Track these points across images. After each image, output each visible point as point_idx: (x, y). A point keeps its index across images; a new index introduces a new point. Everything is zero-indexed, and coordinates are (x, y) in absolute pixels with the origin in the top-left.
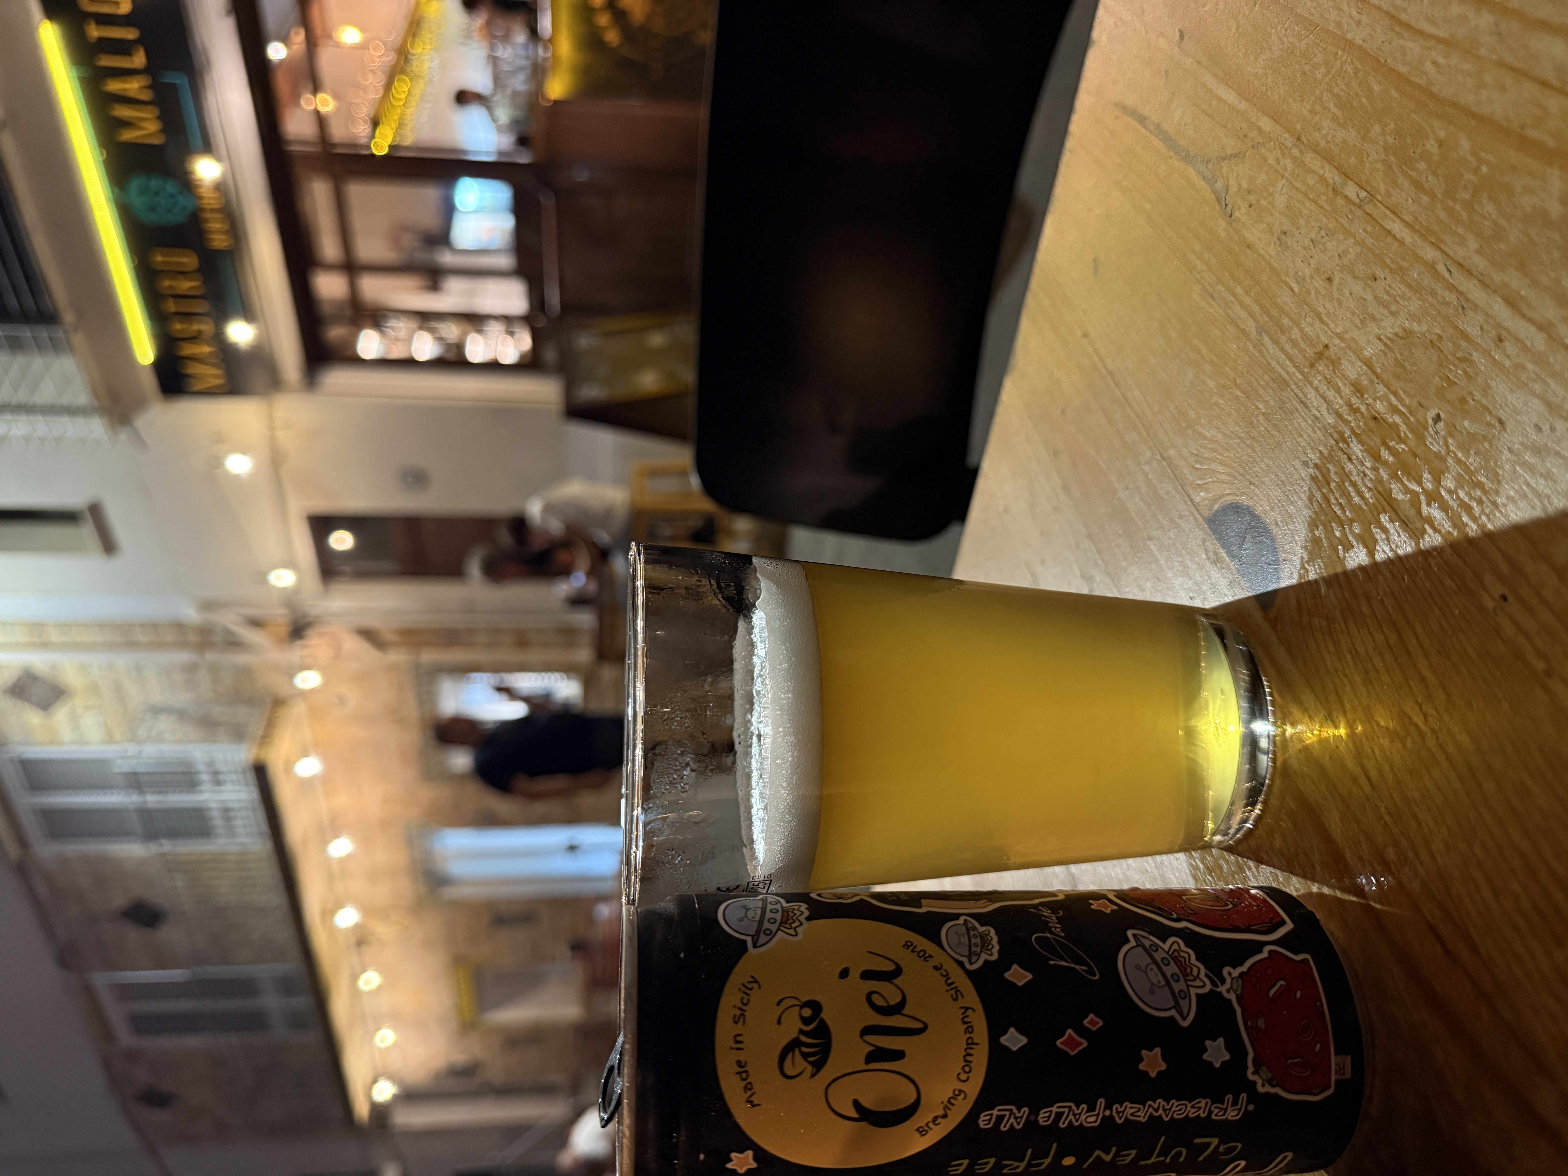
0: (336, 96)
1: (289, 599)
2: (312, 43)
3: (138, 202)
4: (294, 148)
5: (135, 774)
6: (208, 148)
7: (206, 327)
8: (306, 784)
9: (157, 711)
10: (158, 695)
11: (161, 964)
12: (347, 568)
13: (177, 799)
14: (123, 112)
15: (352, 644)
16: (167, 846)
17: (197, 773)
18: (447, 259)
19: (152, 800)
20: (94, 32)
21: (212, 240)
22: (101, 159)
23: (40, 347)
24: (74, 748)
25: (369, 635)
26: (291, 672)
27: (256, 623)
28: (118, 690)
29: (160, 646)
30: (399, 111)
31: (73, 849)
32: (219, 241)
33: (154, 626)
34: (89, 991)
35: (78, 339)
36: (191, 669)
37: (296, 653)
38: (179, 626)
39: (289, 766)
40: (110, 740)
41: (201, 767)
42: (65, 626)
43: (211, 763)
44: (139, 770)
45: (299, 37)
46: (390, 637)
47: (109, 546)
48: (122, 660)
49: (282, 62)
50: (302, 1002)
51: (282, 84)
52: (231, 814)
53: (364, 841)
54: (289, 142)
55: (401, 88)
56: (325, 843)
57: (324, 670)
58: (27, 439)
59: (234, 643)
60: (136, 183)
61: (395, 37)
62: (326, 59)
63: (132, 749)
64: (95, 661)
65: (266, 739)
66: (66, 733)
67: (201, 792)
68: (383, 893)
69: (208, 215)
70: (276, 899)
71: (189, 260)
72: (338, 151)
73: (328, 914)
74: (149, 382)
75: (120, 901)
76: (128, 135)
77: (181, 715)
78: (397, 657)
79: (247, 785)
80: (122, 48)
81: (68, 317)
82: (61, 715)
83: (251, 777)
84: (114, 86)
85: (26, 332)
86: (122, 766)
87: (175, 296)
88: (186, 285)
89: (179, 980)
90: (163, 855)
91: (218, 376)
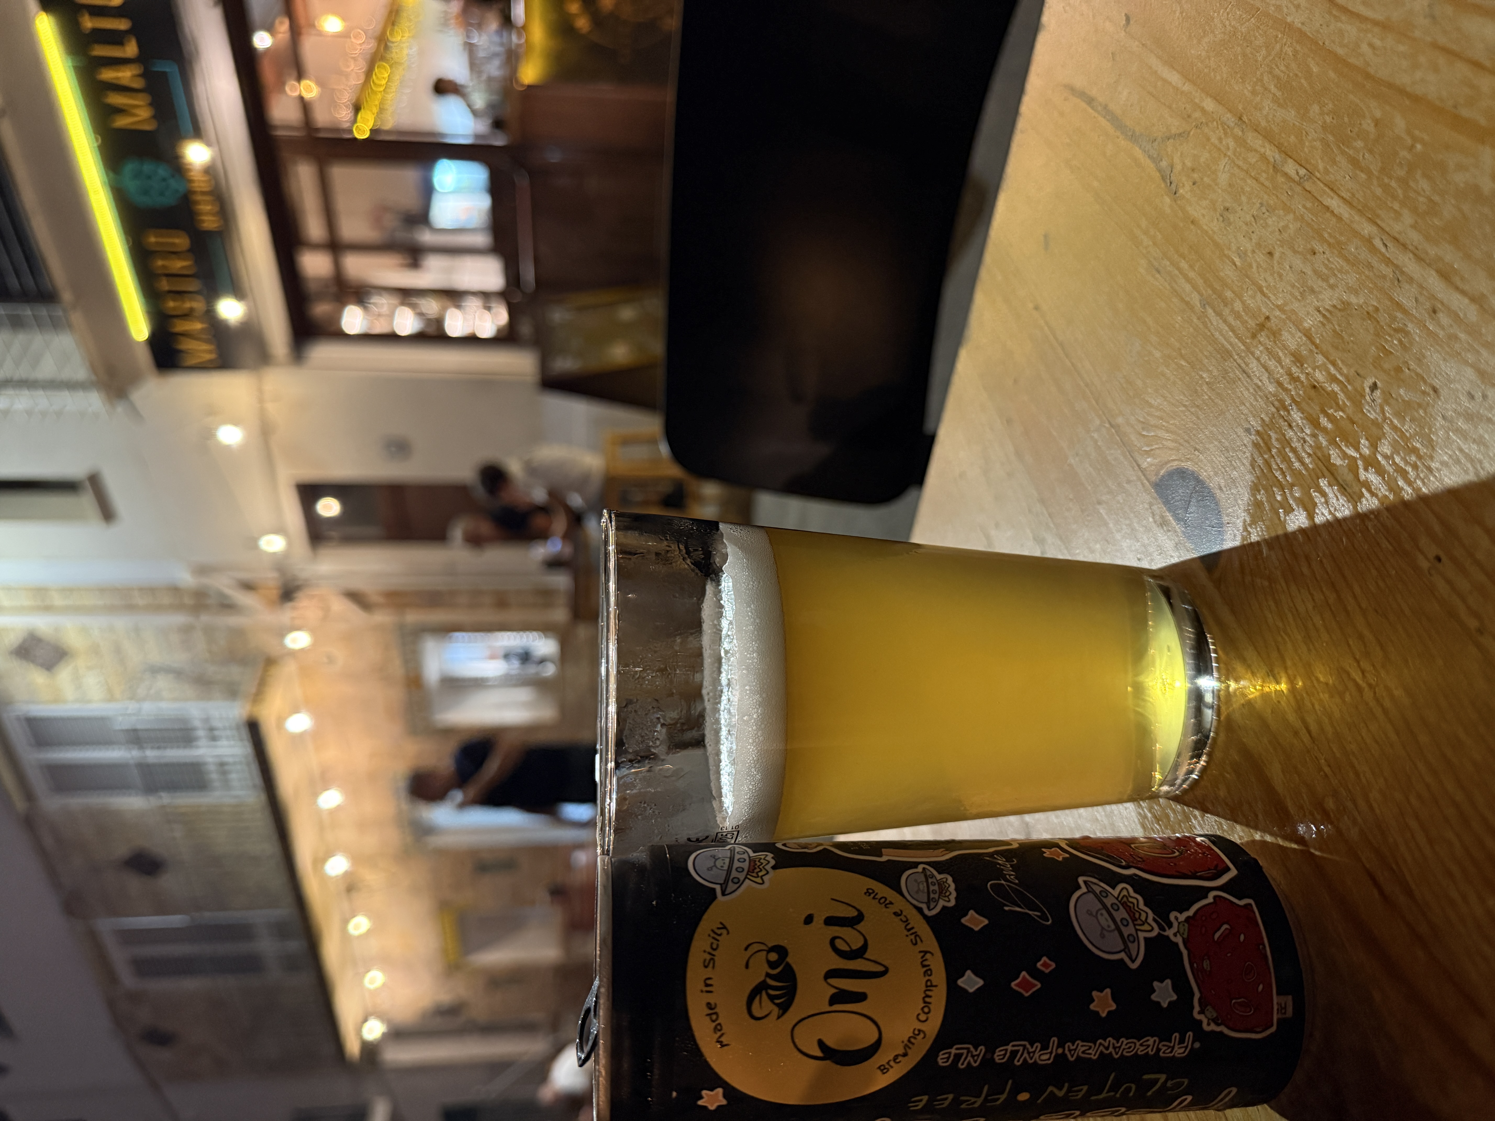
0: (320, 83)
1: (280, 563)
2: (295, 32)
3: (131, 185)
4: (279, 133)
5: (135, 731)
6: (197, 133)
7: (198, 305)
8: (298, 739)
9: (155, 670)
10: (155, 655)
11: (162, 909)
12: (333, 534)
13: (175, 754)
14: (116, 99)
15: (340, 606)
16: (165, 799)
17: (194, 729)
18: (426, 237)
19: (151, 755)
20: (88, 23)
21: (203, 221)
22: (96, 145)
23: (40, 324)
24: (77, 706)
25: (356, 597)
26: (282, 632)
27: (248, 586)
28: (118, 650)
29: (157, 608)
30: (379, 96)
31: (77, 802)
32: (209, 222)
33: (151, 590)
34: (93, 938)
35: (77, 318)
36: (186, 630)
37: (286, 614)
38: (175, 590)
39: (281, 721)
40: (111, 698)
41: (197, 723)
42: (67, 591)
43: (207, 720)
44: (139, 727)
45: (283, 27)
46: (375, 598)
47: (107, 513)
48: (122, 623)
49: (267, 50)
50: (295, 946)
51: (268, 72)
52: (227, 768)
53: (353, 791)
54: (275, 127)
55: (382, 75)
56: (316, 795)
57: (313, 631)
58: (29, 413)
59: (227, 606)
60: (129, 167)
61: (375, 26)
62: (309, 47)
63: (132, 706)
64: (96, 624)
65: (258, 696)
66: (69, 692)
67: (197, 747)
68: (371, 842)
69: (199, 198)
70: (269, 848)
71: (181, 241)
72: (322, 135)
73: (320, 861)
74: (144, 358)
75: (122, 850)
76: (122, 122)
77: (178, 674)
78: (382, 618)
79: (241, 740)
80: (115, 38)
81: (67, 296)
82: (64, 675)
83: (245, 733)
84: (108, 75)
85: (26, 311)
86: (122, 723)
87: (168, 275)
88: (178, 265)
89: (179, 926)
90: (163, 807)
91: (210, 352)
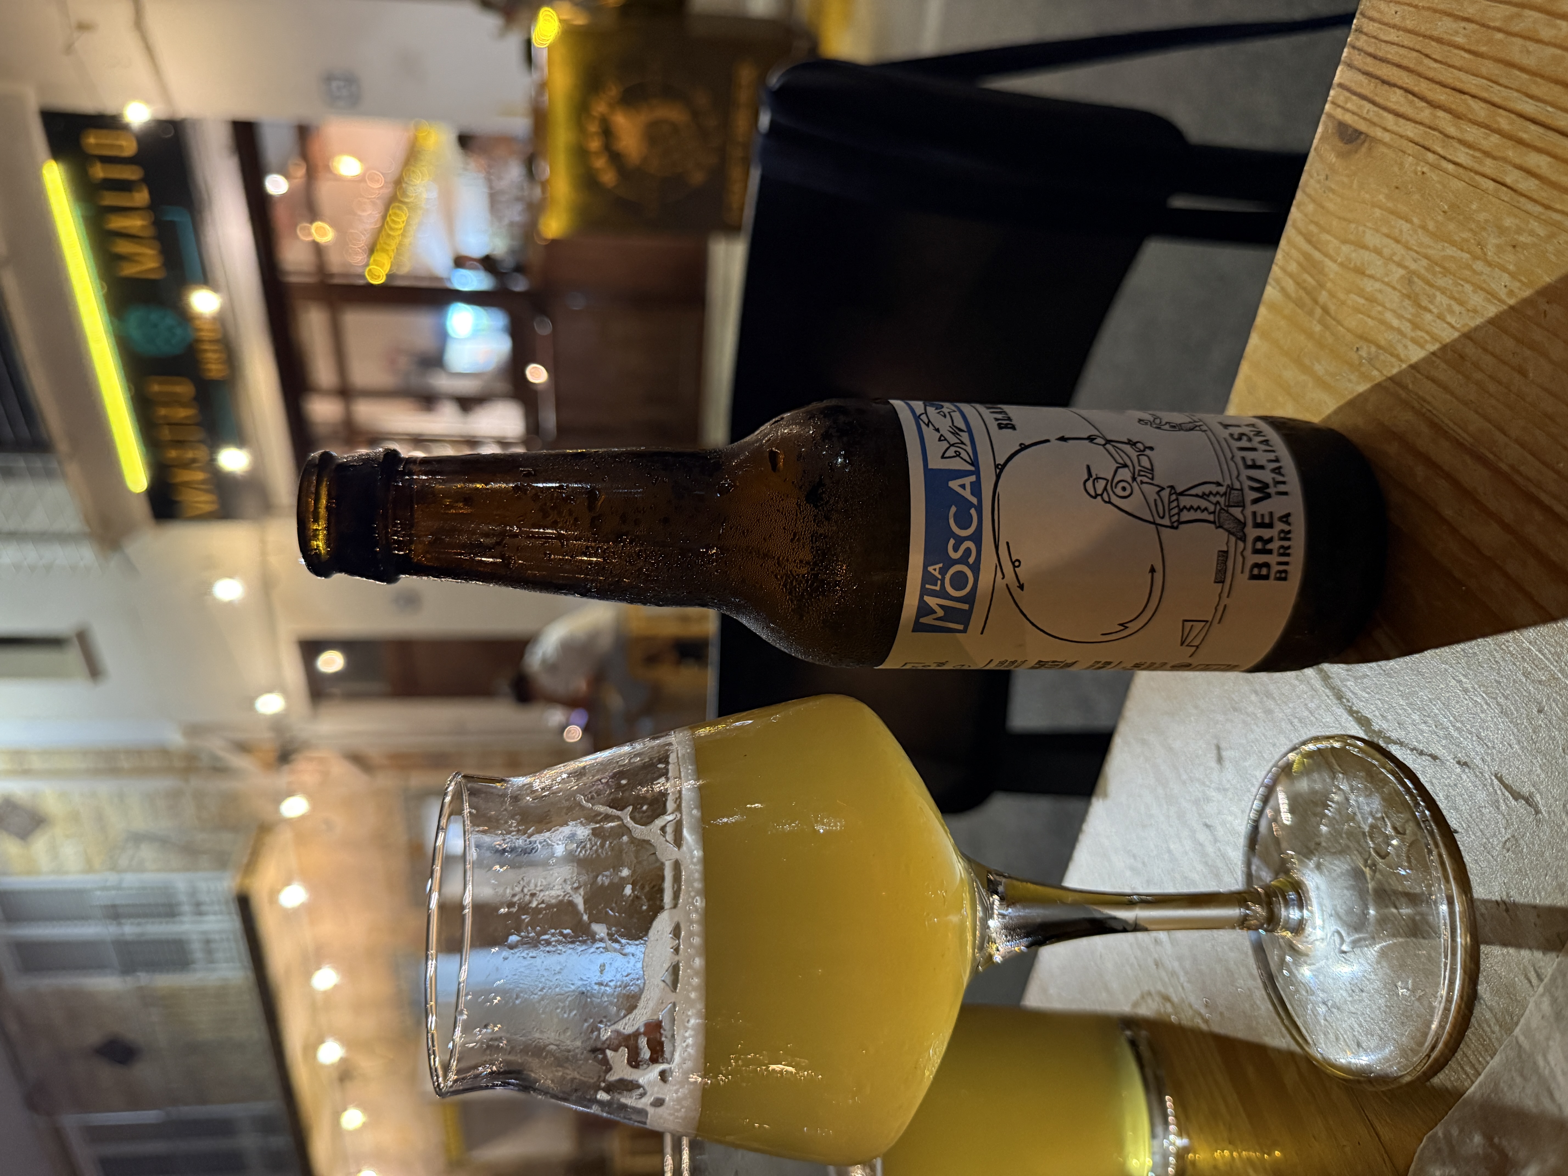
0: (333, 224)
1: (277, 724)
2: (311, 175)
3: (136, 333)
4: (293, 279)
5: (114, 906)
6: (205, 280)
7: (200, 453)
8: (290, 916)
9: (137, 838)
10: (140, 821)
11: (135, 1103)
12: (336, 690)
13: (156, 929)
14: (123, 247)
15: (341, 769)
16: (144, 979)
17: (179, 904)
18: (441, 382)
19: (129, 930)
20: (99, 172)
21: (209, 370)
22: (101, 293)
23: (33, 474)
24: (52, 877)
25: (358, 760)
26: (279, 797)
27: (243, 748)
28: (100, 818)
29: (142, 772)
30: (397, 241)
31: (46, 983)
32: (214, 368)
33: (137, 752)
34: (58, 1134)
35: (73, 469)
36: (175, 796)
37: (282, 779)
38: (164, 752)
39: (274, 894)
40: (89, 868)
41: (183, 898)
42: (46, 753)
43: (193, 893)
44: (117, 902)
45: (300, 172)
46: (378, 760)
47: (95, 671)
48: (105, 788)
49: (283, 196)
51: (281, 216)
52: (213, 946)
53: (349, 969)
54: (289, 273)
55: (400, 218)
56: (308, 975)
57: (310, 796)
58: (17, 567)
59: (219, 769)
60: (135, 316)
61: (393, 169)
62: (325, 191)
63: (112, 878)
64: (77, 789)
65: (250, 866)
66: (44, 862)
67: (182, 922)
68: (367, 1025)
69: (206, 347)
70: (257, 1033)
71: (184, 389)
72: (336, 281)
73: (311, 1049)
74: (141, 510)
75: (94, 1037)
76: (129, 270)
77: (162, 842)
78: (386, 781)
79: (229, 914)
80: (125, 186)
81: (62, 446)
82: (40, 844)
83: (234, 908)
84: (118, 223)
85: (19, 462)
86: (101, 898)
87: (169, 424)
88: (182, 413)
89: (153, 1122)
90: (140, 988)
91: (212, 502)
